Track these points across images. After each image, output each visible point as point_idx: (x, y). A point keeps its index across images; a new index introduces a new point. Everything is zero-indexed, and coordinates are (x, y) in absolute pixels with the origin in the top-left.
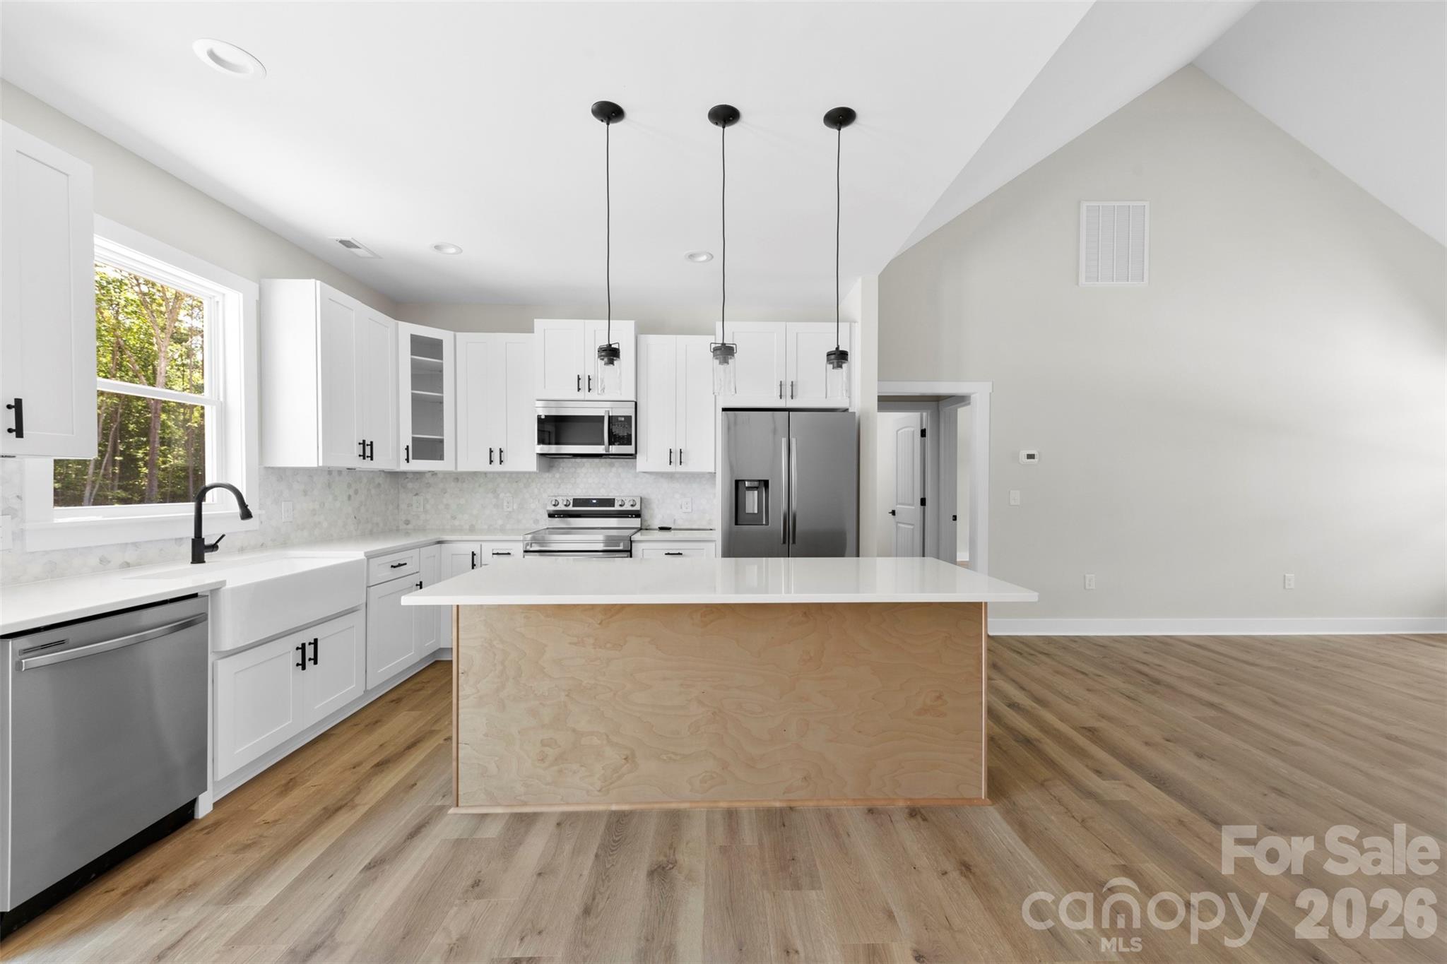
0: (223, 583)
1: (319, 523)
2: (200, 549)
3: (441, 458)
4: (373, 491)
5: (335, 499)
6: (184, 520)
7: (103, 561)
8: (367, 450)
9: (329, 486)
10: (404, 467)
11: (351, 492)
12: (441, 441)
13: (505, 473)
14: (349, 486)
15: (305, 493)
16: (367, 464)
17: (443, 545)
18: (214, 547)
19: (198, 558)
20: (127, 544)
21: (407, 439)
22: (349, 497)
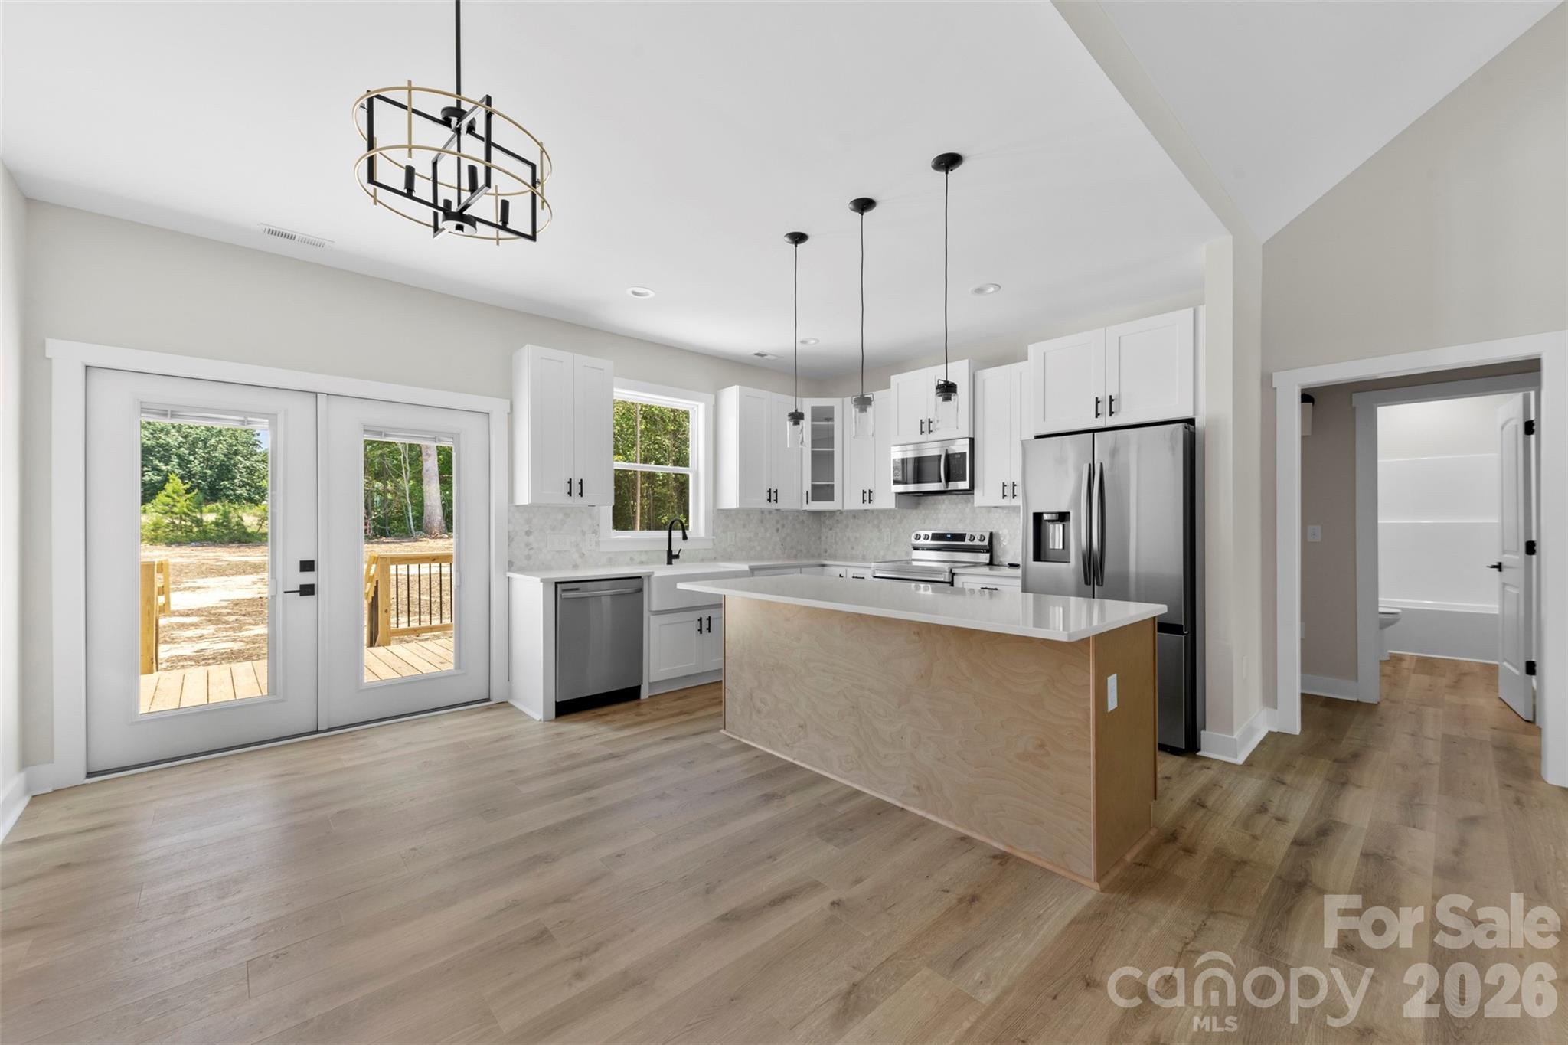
0: (653, 573)
1: (754, 547)
2: (671, 557)
3: (832, 499)
4: (798, 526)
5: (766, 530)
6: (662, 540)
7: (632, 559)
8: (773, 495)
9: (762, 522)
10: (806, 507)
11: (779, 526)
12: (833, 486)
13: (872, 511)
14: (778, 522)
15: (744, 526)
16: (773, 506)
17: (825, 568)
18: (677, 556)
19: (670, 562)
20: (642, 552)
21: (807, 486)
22: (778, 530)
